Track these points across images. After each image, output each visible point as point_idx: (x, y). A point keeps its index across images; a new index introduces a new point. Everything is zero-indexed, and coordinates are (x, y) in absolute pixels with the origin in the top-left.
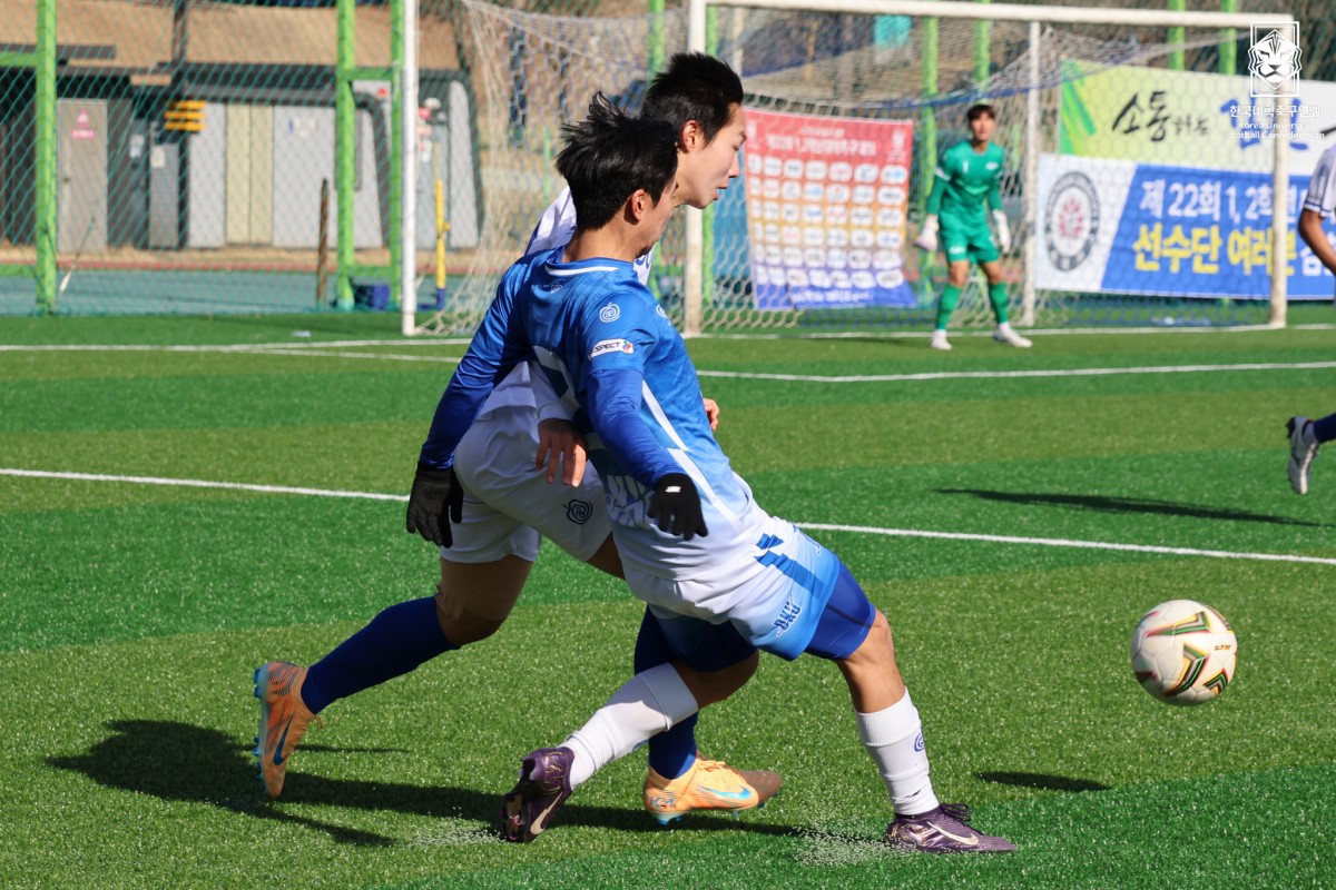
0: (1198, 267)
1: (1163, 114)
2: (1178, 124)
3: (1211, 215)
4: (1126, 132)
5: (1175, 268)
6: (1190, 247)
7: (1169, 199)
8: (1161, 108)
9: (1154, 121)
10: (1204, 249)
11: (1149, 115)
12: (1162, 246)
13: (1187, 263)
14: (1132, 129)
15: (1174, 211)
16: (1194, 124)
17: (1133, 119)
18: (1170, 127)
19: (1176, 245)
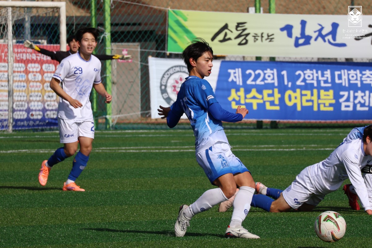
0: (268, 107)
1: (246, 32)
2: (255, 37)
3: (273, 84)
4: (221, 41)
5: (255, 107)
6: (263, 98)
7: (245, 77)
8: (244, 30)
9: (239, 36)
10: (271, 99)
11: (237, 33)
12: (246, 98)
13: (261, 106)
14: (224, 40)
15: (249, 82)
16: (265, 37)
17: (226, 34)
18: (250, 38)
19: (254, 97)
